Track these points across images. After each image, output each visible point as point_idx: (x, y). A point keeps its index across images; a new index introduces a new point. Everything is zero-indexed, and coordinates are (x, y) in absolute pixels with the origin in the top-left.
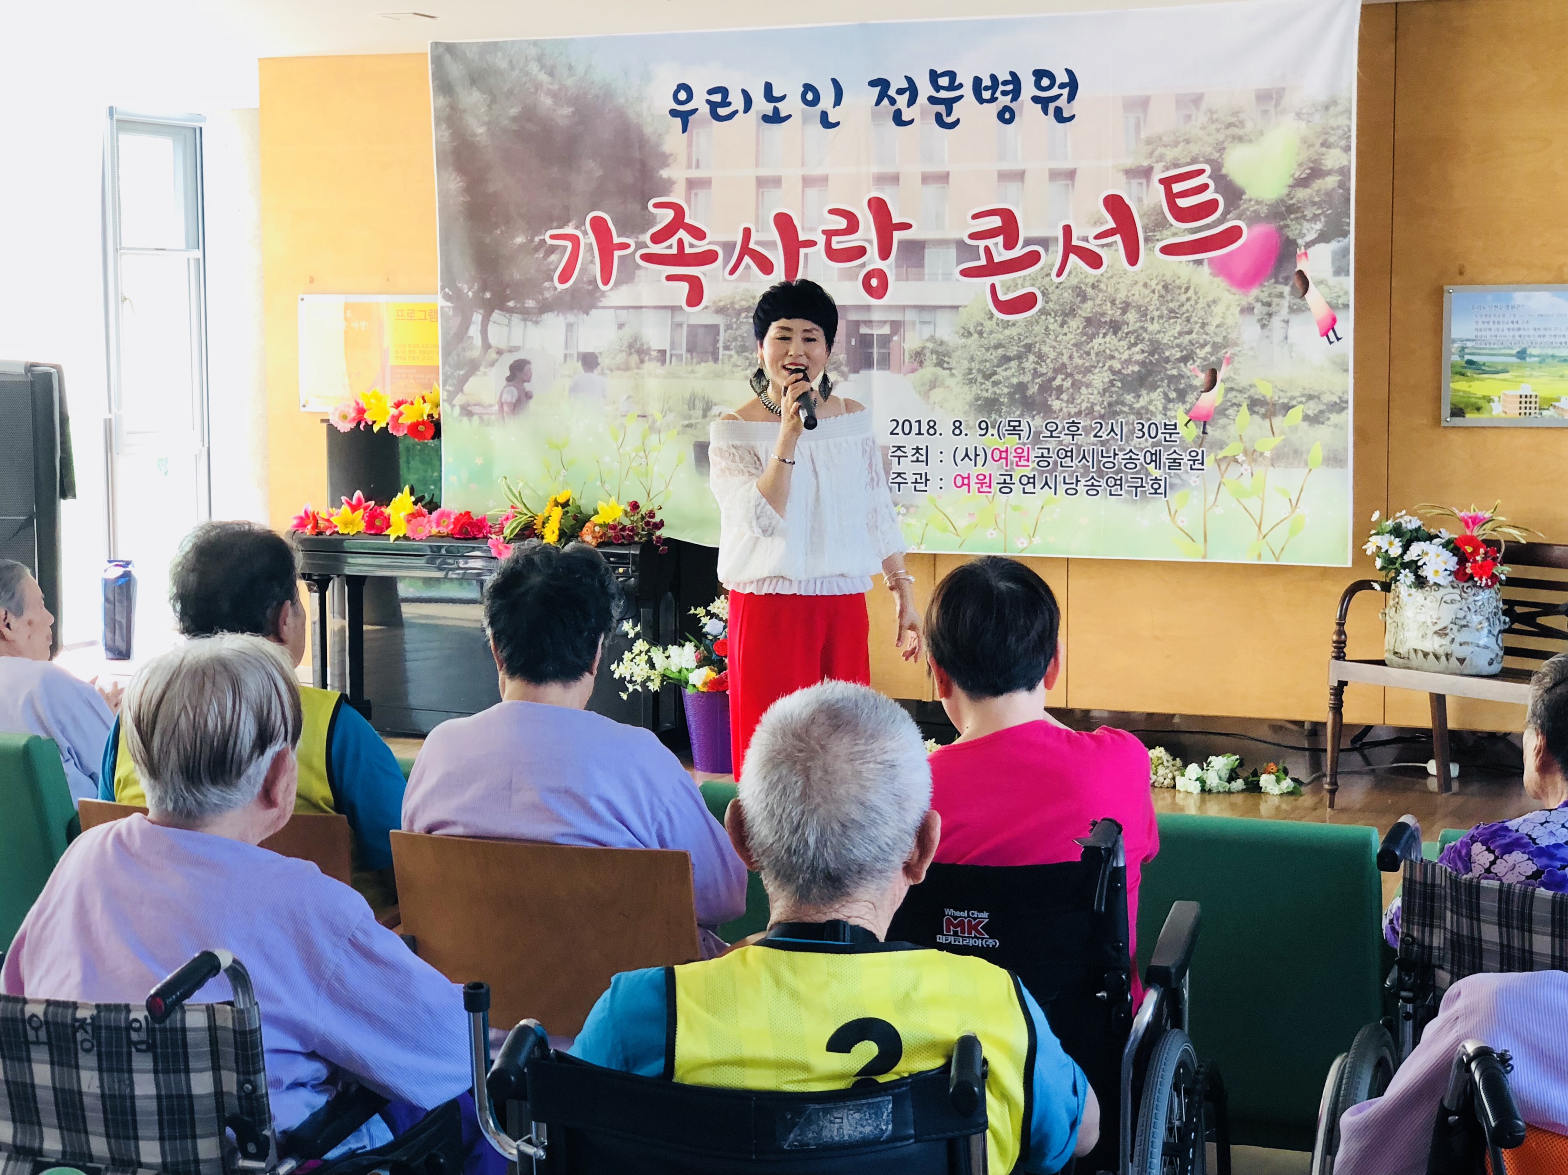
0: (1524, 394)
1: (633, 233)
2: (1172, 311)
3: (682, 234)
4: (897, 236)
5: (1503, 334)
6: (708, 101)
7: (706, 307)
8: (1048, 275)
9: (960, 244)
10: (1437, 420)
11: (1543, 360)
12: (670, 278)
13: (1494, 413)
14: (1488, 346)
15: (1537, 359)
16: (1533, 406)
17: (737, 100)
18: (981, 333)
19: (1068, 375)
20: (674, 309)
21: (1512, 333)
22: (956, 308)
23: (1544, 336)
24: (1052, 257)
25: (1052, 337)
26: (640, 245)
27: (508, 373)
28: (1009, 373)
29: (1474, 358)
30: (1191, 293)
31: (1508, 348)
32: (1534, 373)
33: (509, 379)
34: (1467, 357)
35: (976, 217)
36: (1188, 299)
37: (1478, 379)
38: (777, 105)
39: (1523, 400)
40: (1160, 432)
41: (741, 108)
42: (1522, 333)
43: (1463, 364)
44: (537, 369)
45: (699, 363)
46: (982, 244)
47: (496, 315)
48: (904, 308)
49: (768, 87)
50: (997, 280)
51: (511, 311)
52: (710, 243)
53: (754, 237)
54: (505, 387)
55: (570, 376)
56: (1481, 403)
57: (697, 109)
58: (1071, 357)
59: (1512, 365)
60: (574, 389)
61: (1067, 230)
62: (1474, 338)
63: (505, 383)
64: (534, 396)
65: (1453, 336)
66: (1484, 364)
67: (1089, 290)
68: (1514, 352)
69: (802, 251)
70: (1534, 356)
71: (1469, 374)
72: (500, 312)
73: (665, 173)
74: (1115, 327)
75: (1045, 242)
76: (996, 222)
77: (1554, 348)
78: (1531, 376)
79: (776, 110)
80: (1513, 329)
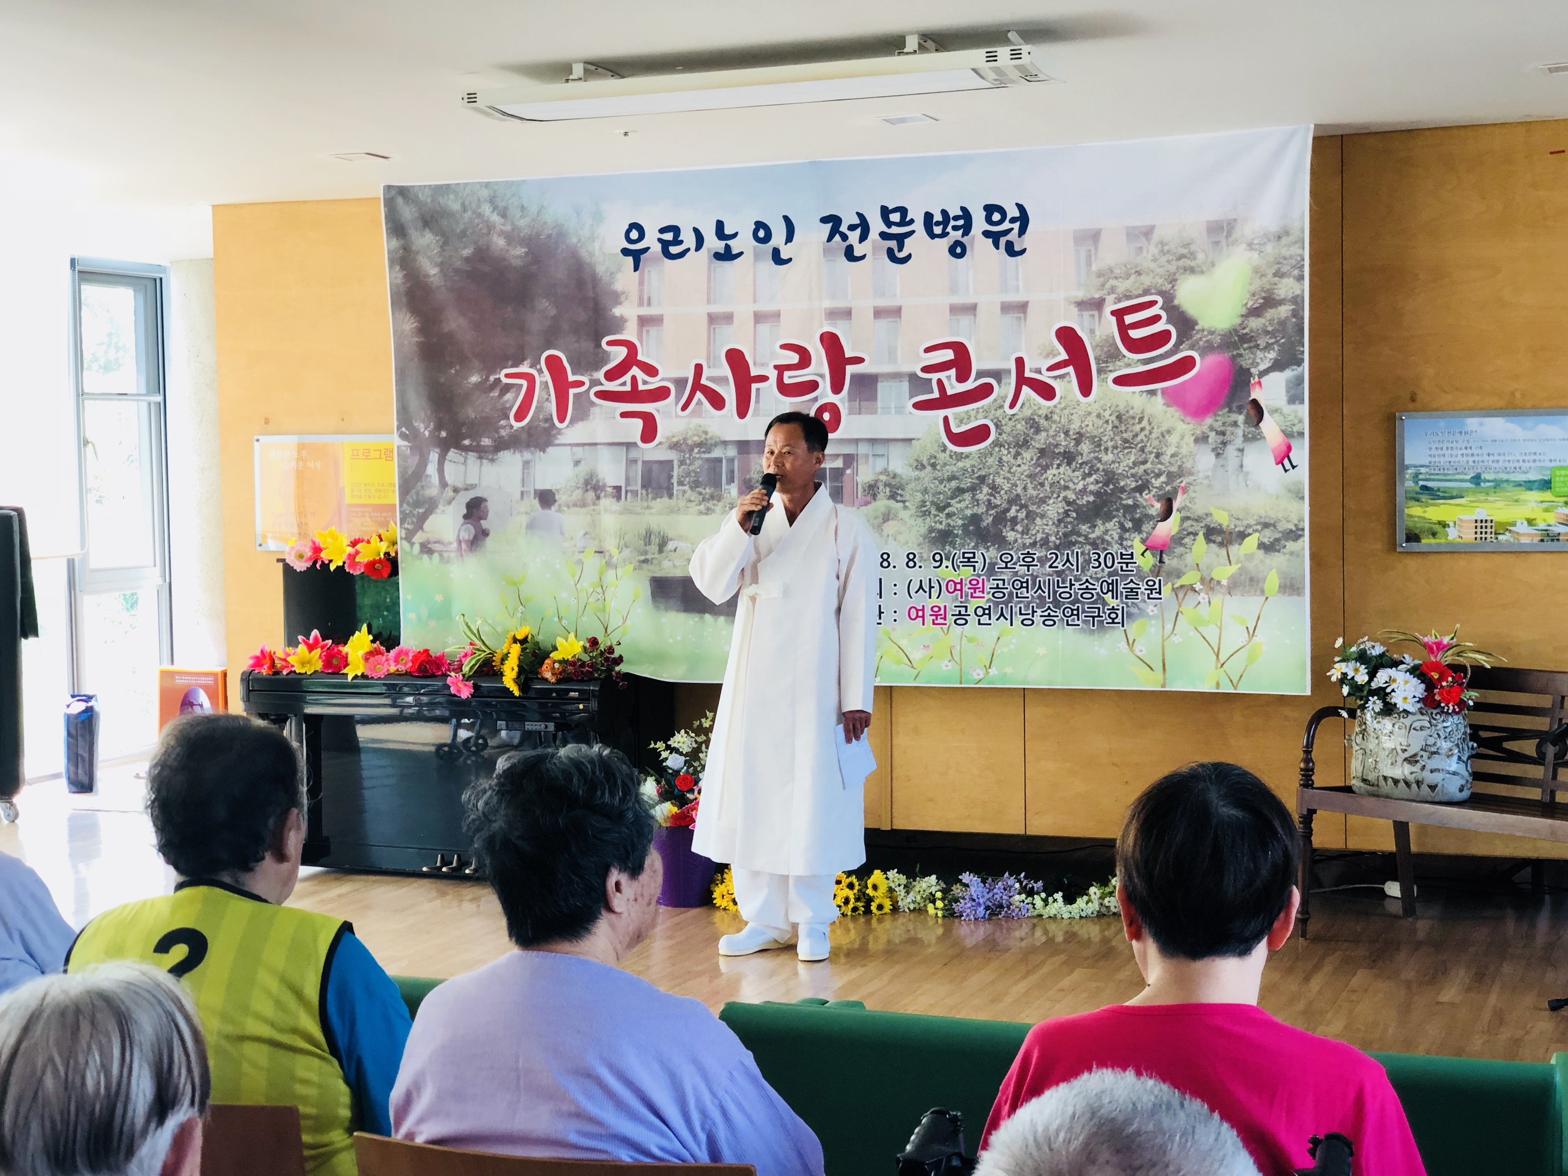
0: (1479, 519)
1: (587, 371)
2: (1126, 441)
3: (635, 371)
4: (850, 369)
5: (1457, 460)
6: (660, 240)
7: (660, 443)
8: (1001, 407)
9: (913, 377)
10: (1392, 546)
11: (1498, 485)
12: (624, 415)
13: (1450, 538)
14: (1442, 471)
15: (1491, 484)
16: (1489, 530)
17: (688, 239)
18: (934, 466)
19: (1022, 506)
20: (629, 445)
21: (1465, 459)
22: (910, 440)
23: (1498, 461)
24: (1005, 389)
25: (1006, 469)
26: (595, 383)
27: (465, 511)
28: (962, 505)
29: (1429, 484)
30: (1145, 423)
31: (1462, 473)
32: (1490, 498)
33: (466, 517)
34: (1421, 483)
35: (928, 350)
36: (1142, 429)
37: (1434, 505)
38: (729, 242)
39: (1479, 524)
40: (1116, 561)
41: (693, 246)
42: (1476, 458)
43: (1418, 489)
44: (492, 506)
45: (654, 499)
46: (934, 377)
47: (452, 454)
48: (857, 441)
49: (720, 225)
50: (950, 412)
51: (467, 449)
52: (662, 380)
53: (706, 373)
54: (462, 525)
55: (526, 513)
56: (1437, 528)
57: (648, 248)
58: (1025, 489)
59: (1467, 490)
60: (531, 526)
61: (1020, 362)
62: (1427, 464)
63: (462, 520)
64: (491, 534)
65: (1407, 462)
66: (1438, 490)
67: (1043, 423)
68: (1468, 477)
69: (754, 386)
70: (1489, 481)
71: (1423, 500)
72: (456, 451)
73: (617, 311)
74: (1069, 457)
75: (998, 375)
76: (948, 355)
77: (1508, 473)
78: (1486, 501)
79: (728, 247)
80: (1467, 455)
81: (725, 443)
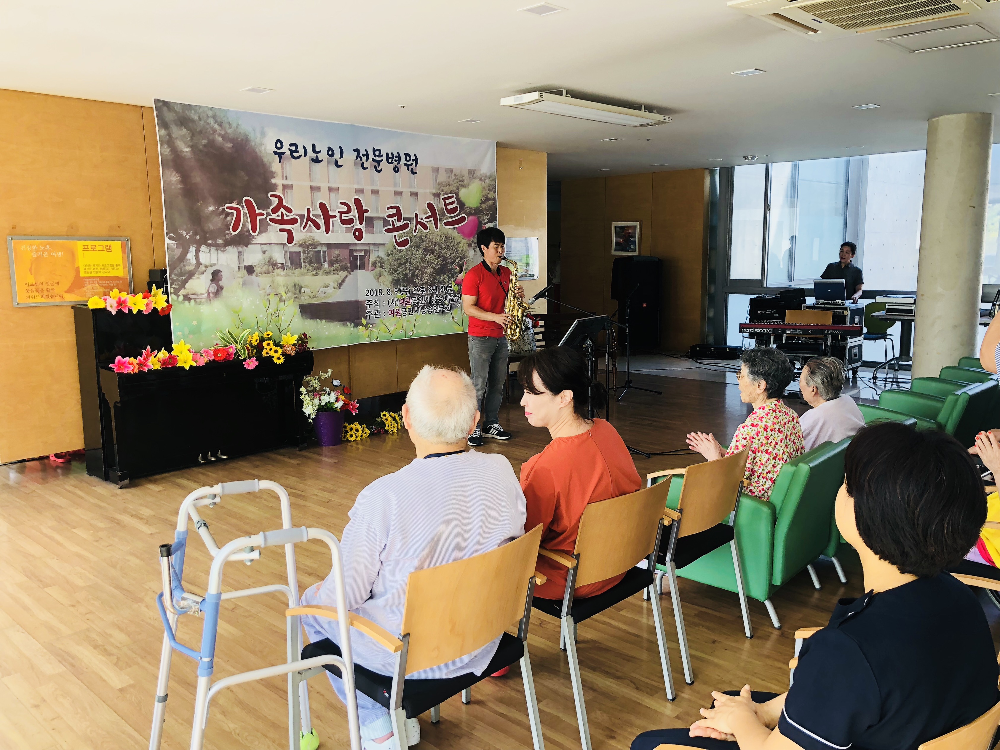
1: (265, 208)
2: (448, 246)
3: (282, 210)
4: (365, 214)
6: (290, 149)
7: (295, 244)
8: (412, 232)
9: (384, 219)
12: (281, 230)
17: (301, 151)
18: (392, 254)
19: (420, 270)
20: (284, 244)
22: (384, 244)
24: (412, 225)
25: (414, 256)
26: (268, 214)
27: (211, 277)
28: (402, 270)
30: (452, 239)
33: (212, 280)
35: (388, 208)
36: (452, 242)
38: (317, 155)
40: (447, 289)
41: (303, 155)
44: (225, 275)
45: (295, 269)
46: (391, 219)
47: (203, 248)
48: (369, 244)
49: (314, 146)
50: (396, 233)
51: (210, 245)
52: (294, 215)
53: (312, 213)
54: (210, 284)
55: (242, 277)
57: (285, 152)
58: (420, 263)
60: (244, 284)
61: (416, 215)
63: (210, 282)
64: (224, 288)
67: (424, 238)
69: (331, 220)
72: (205, 246)
73: (273, 181)
74: (433, 251)
75: (410, 219)
76: (394, 211)
79: (317, 157)
81: (322, 244)
